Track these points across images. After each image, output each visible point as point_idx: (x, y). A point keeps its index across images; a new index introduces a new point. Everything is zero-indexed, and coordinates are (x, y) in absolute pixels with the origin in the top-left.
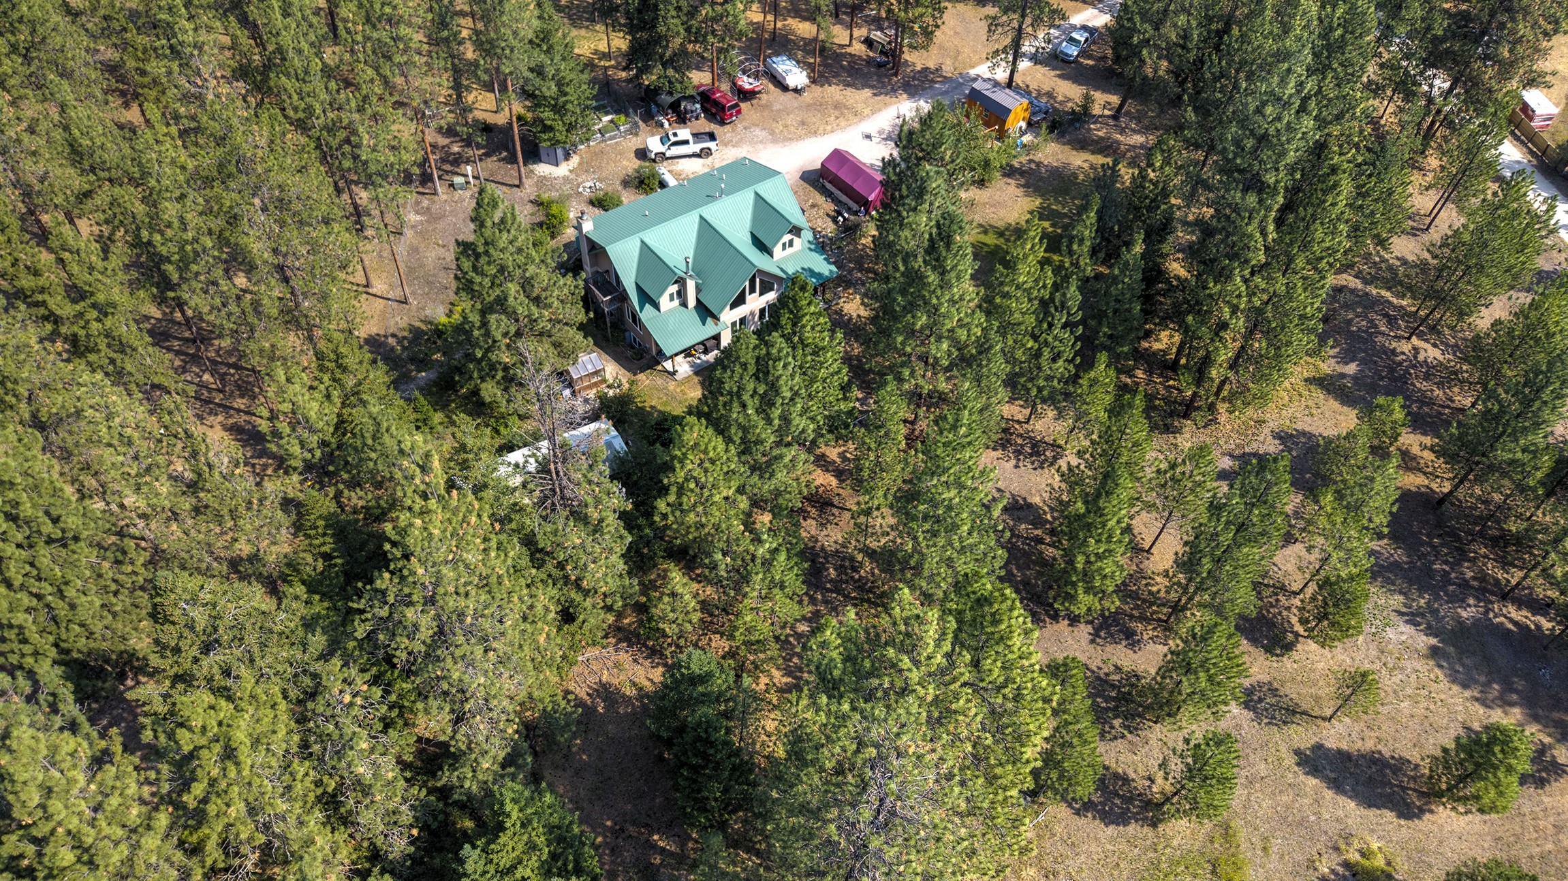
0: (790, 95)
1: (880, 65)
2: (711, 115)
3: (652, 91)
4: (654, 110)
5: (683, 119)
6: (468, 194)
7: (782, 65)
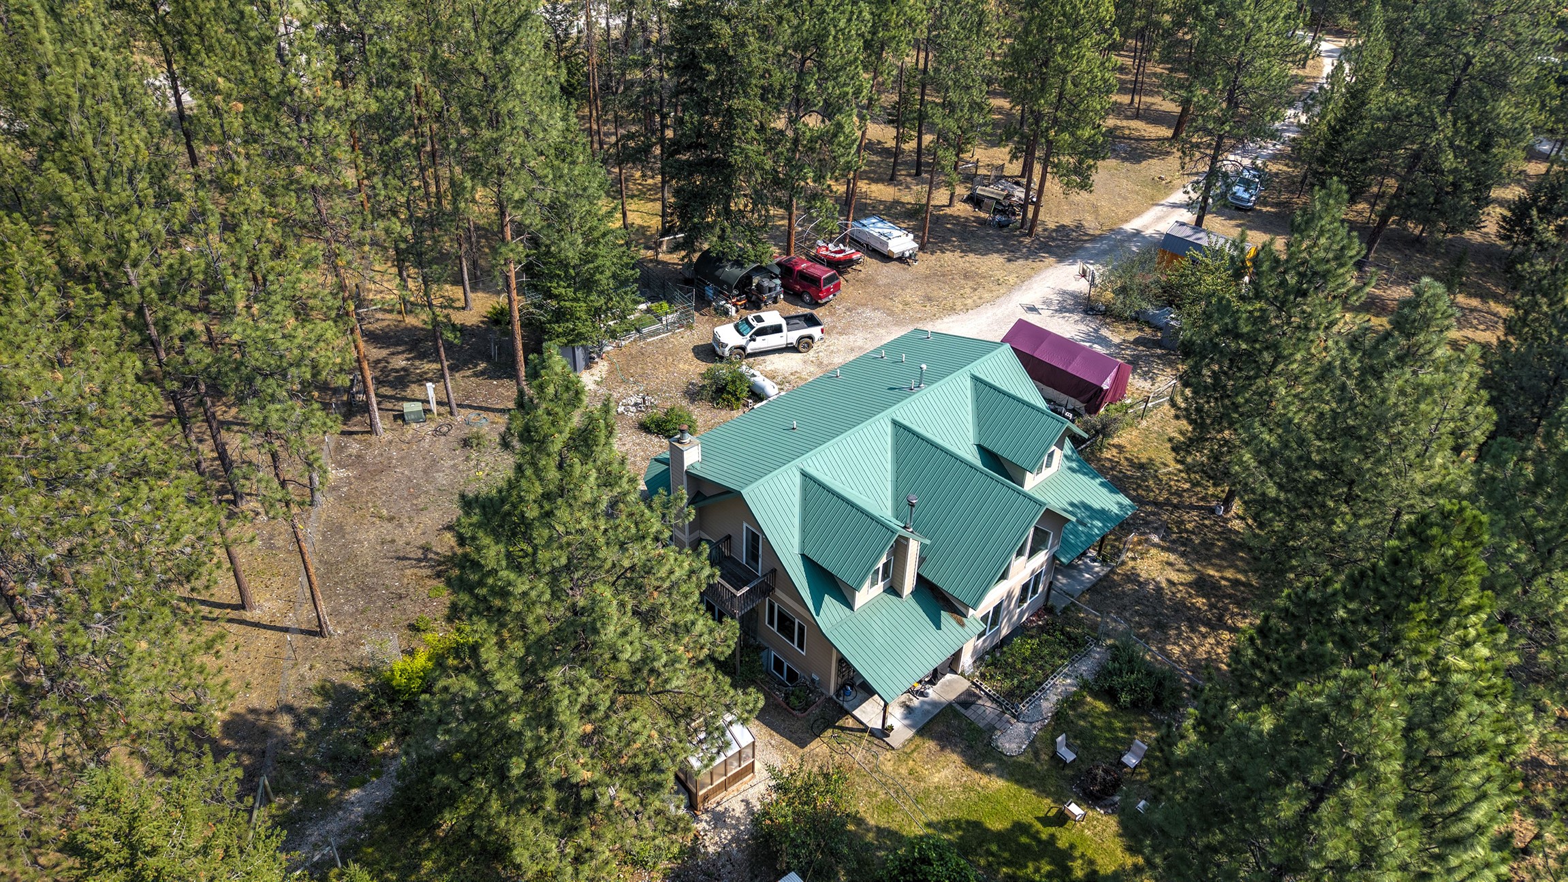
0: (894, 267)
1: (1001, 226)
2: (793, 295)
3: (710, 263)
4: (710, 292)
5: (755, 302)
6: (429, 428)
7: (875, 228)
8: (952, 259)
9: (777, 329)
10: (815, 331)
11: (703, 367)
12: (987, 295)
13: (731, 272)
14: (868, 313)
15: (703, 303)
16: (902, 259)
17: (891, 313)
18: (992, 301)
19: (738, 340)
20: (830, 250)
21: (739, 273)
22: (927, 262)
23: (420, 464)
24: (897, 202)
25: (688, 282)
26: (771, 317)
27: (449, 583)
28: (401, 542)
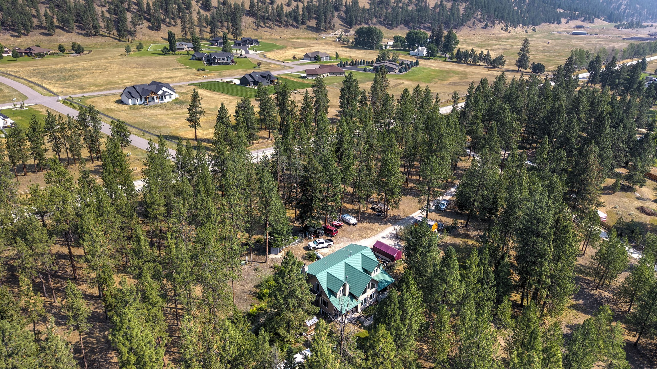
0: (352, 226)
1: (379, 216)
2: (327, 234)
5: (318, 236)
6: (246, 266)
8: (366, 225)
10: (332, 243)
11: (306, 252)
12: (373, 234)
14: (345, 238)
17: (350, 238)
18: (374, 236)
19: (314, 246)
21: (314, 229)
22: (360, 225)
24: (353, 209)
26: (322, 240)
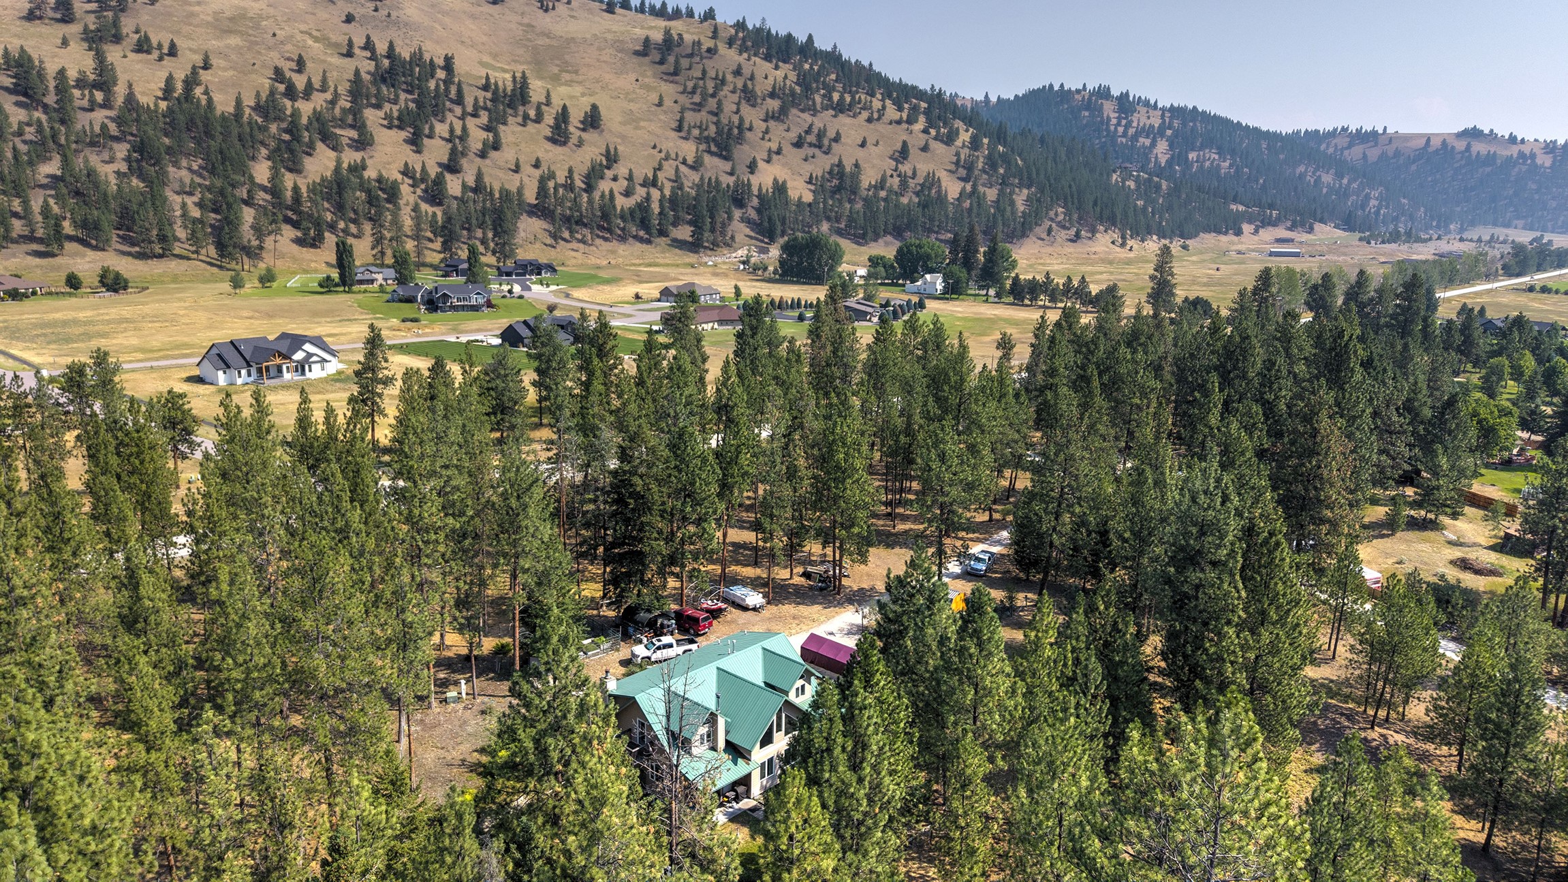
0: (749, 612)
1: (821, 589)
2: (683, 629)
3: (631, 612)
4: (631, 630)
5: (659, 633)
6: (460, 706)
7: (738, 591)
8: (788, 609)
9: (670, 646)
10: (694, 648)
11: (624, 670)
12: (803, 623)
13: (643, 616)
15: (626, 637)
16: (755, 609)
19: (646, 653)
20: (708, 603)
21: (649, 617)
22: (773, 609)
23: (457, 723)
25: (617, 626)
26: (666, 639)
27: (479, 774)
28: (449, 758)
